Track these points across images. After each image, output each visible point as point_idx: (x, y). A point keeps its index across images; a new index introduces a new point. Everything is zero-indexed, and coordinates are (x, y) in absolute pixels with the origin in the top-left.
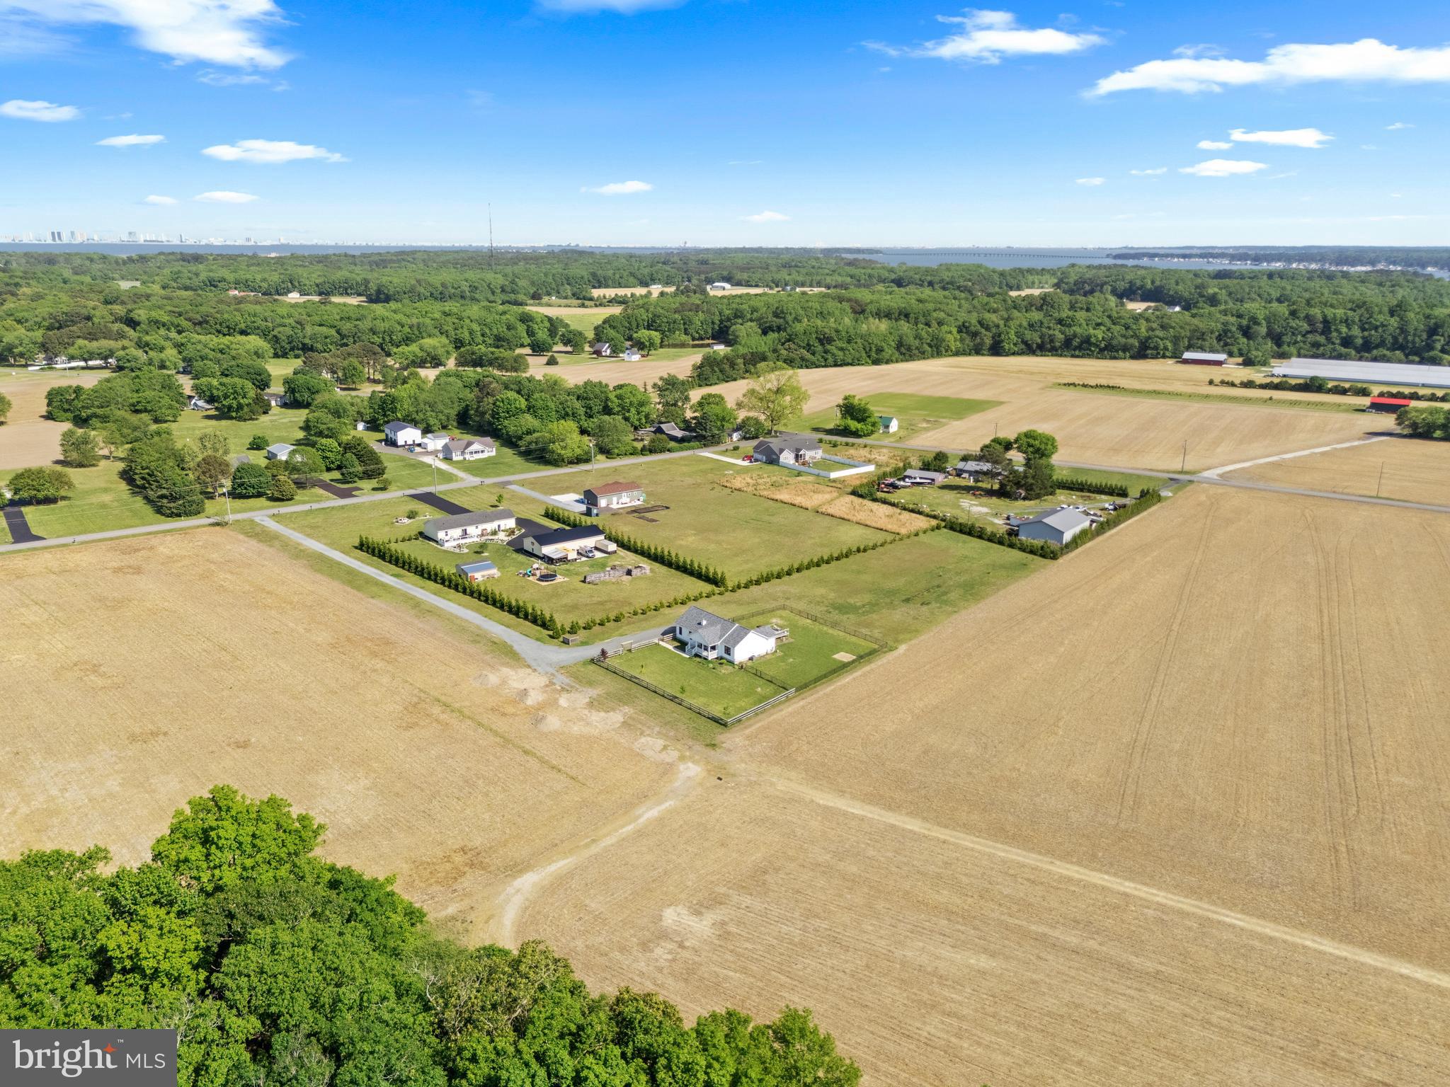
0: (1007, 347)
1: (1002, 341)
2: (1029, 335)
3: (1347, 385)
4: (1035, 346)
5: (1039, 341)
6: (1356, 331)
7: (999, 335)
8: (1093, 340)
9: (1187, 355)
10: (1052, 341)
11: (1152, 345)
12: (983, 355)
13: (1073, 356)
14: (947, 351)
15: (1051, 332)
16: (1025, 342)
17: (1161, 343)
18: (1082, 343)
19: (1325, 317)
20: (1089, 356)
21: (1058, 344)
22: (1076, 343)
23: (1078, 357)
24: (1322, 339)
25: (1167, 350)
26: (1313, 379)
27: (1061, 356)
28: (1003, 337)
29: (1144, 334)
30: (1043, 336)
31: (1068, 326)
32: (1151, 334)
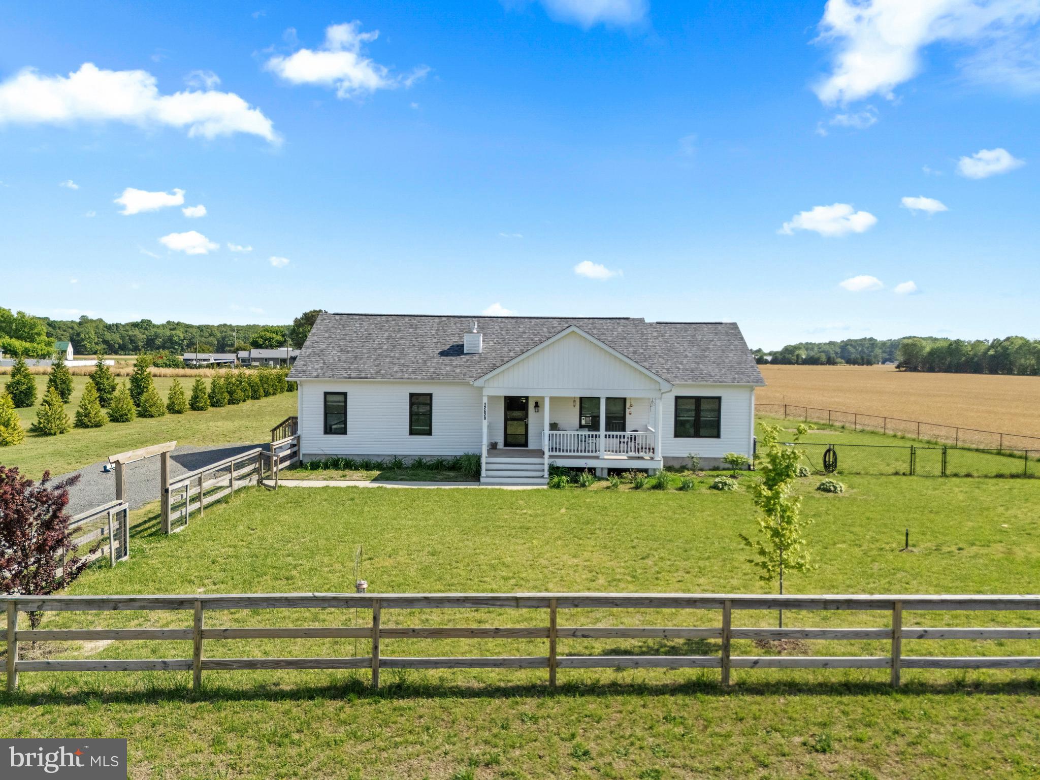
0: (88, 345)
1: (83, 340)
2: (108, 336)
4: (117, 346)
5: (121, 342)
7: (78, 335)
8: (176, 339)
10: (132, 341)
15: (131, 333)
16: (105, 342)
18: (164, 342)
21: (141, 344)
22: (158, 342)
28: (82, 336)
29: (219, 335)
30: (122, 338)
31: (146, 329)
32: (224, 334)
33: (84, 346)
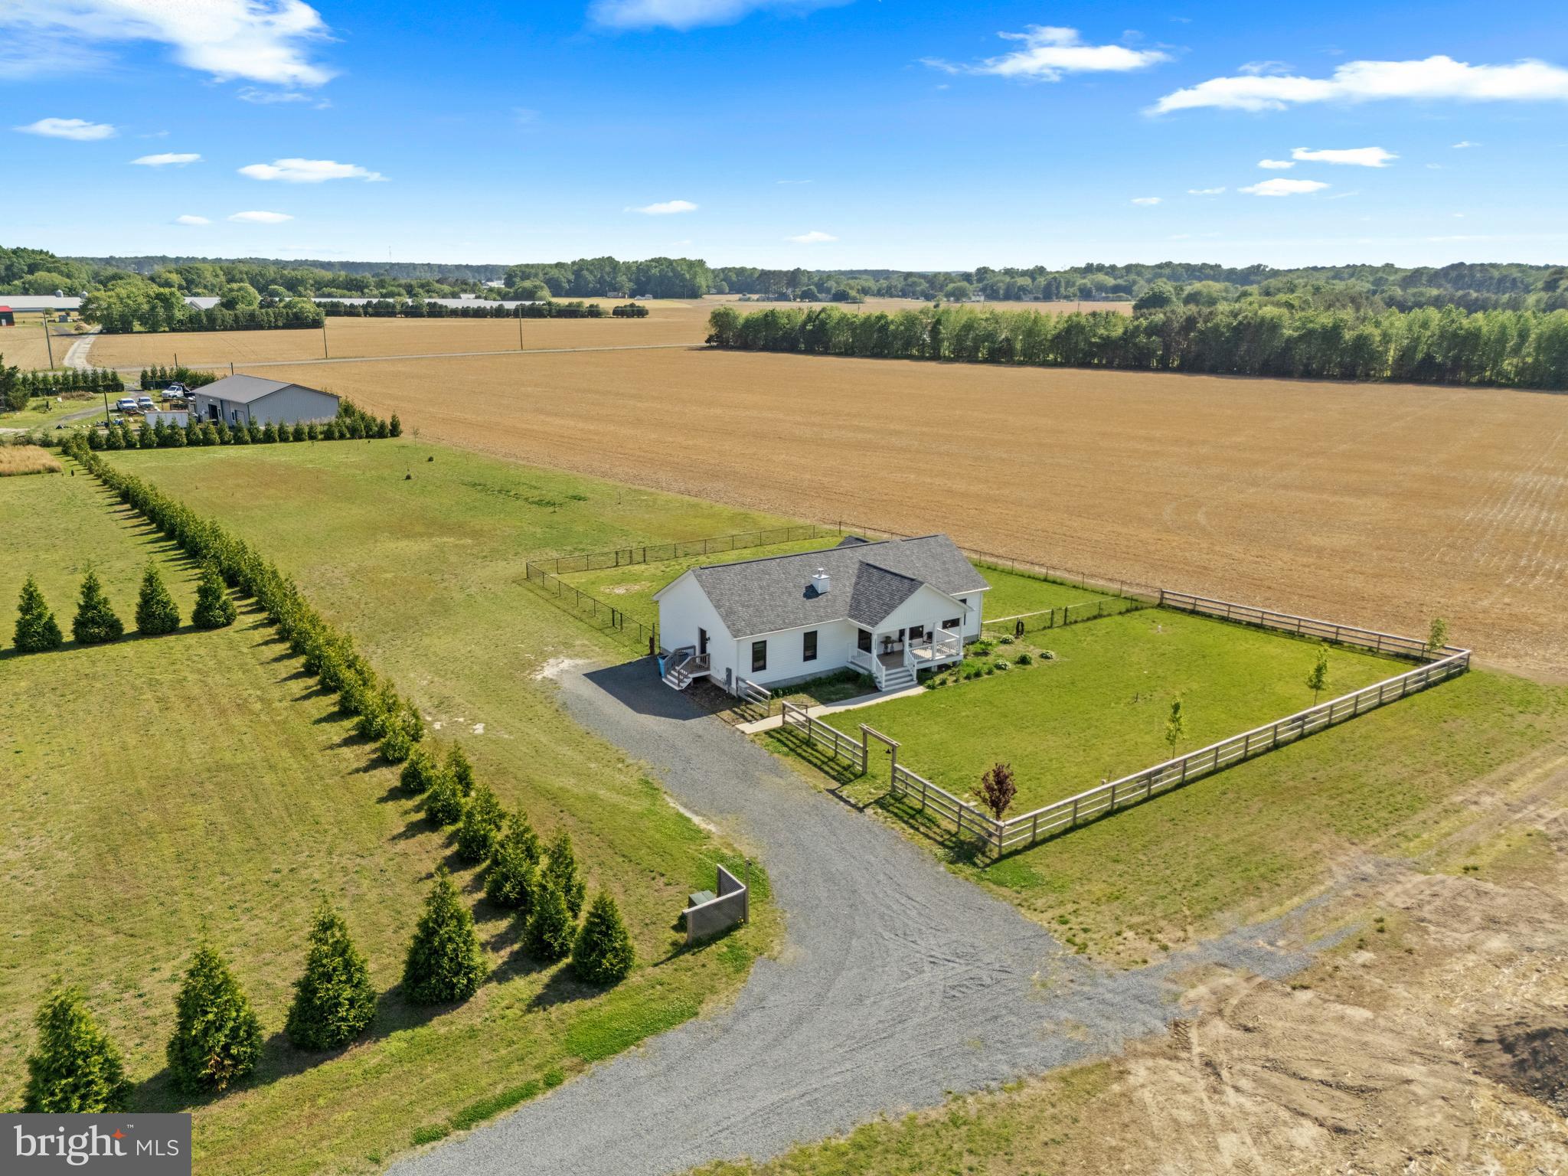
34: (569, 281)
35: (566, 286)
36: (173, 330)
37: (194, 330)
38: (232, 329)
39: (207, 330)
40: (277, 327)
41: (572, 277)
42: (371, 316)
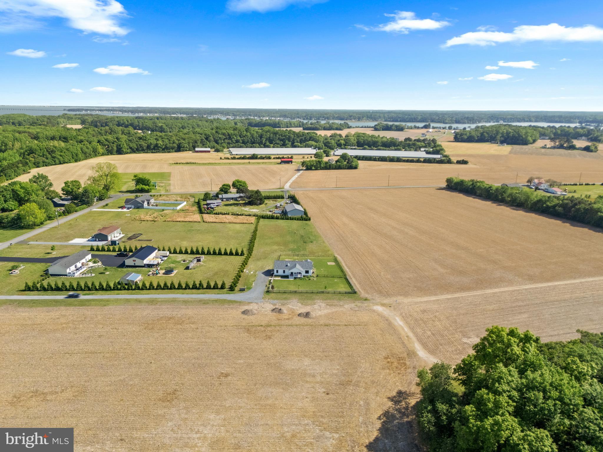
0: (124, 150)
1: (122, 148)
2: (131, 145)
3: (264, 156)
4: (135, 149)
5: (136, 147)
6: (239, 138)
7: (120, 145)
8: (159, 145)
9: (197, 149)
10: (141, 147)
11: (182, 146)
12: (114, 154)
13: (152, 152)
14: (99, 154)
15: (140, 143)
16: (131, 148)
17: (185, 145)
18: (154, 147)
19: (228, 133)
20: (159, 152)
21: (145, 148)
22: (152, 147)
23: (154, 153)
24: (230, 141)
25: (187, 148)
26: (254, 155)
27: (147, 153)
28: (122, 146)
29: (177, 142)
30: (137, 145)
31: (145, 140)
32: (179, 142)
33: (123, 150)
34: (478, 137)
35: (477, 138)
36: (321, 169)
37: (325, 169)
38: (334, 169)
39: (329, 169)
40: (345, 169)
41: (479, 135)
42: (380, 161)
